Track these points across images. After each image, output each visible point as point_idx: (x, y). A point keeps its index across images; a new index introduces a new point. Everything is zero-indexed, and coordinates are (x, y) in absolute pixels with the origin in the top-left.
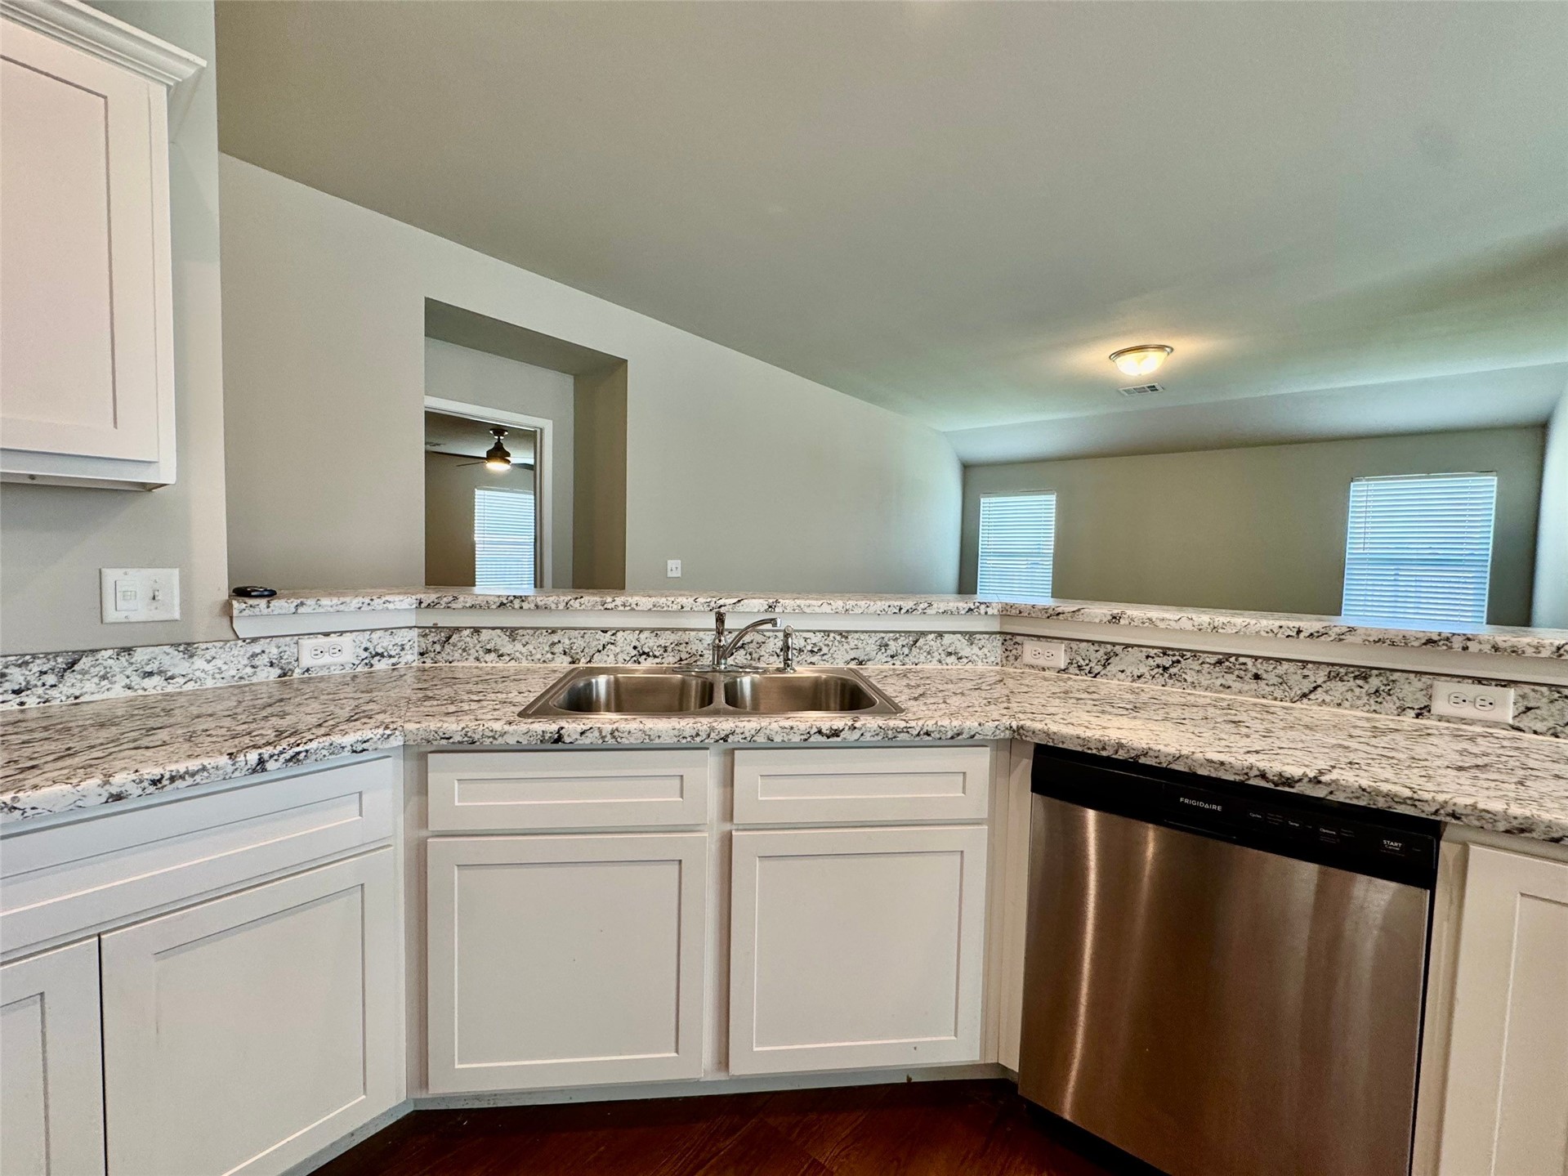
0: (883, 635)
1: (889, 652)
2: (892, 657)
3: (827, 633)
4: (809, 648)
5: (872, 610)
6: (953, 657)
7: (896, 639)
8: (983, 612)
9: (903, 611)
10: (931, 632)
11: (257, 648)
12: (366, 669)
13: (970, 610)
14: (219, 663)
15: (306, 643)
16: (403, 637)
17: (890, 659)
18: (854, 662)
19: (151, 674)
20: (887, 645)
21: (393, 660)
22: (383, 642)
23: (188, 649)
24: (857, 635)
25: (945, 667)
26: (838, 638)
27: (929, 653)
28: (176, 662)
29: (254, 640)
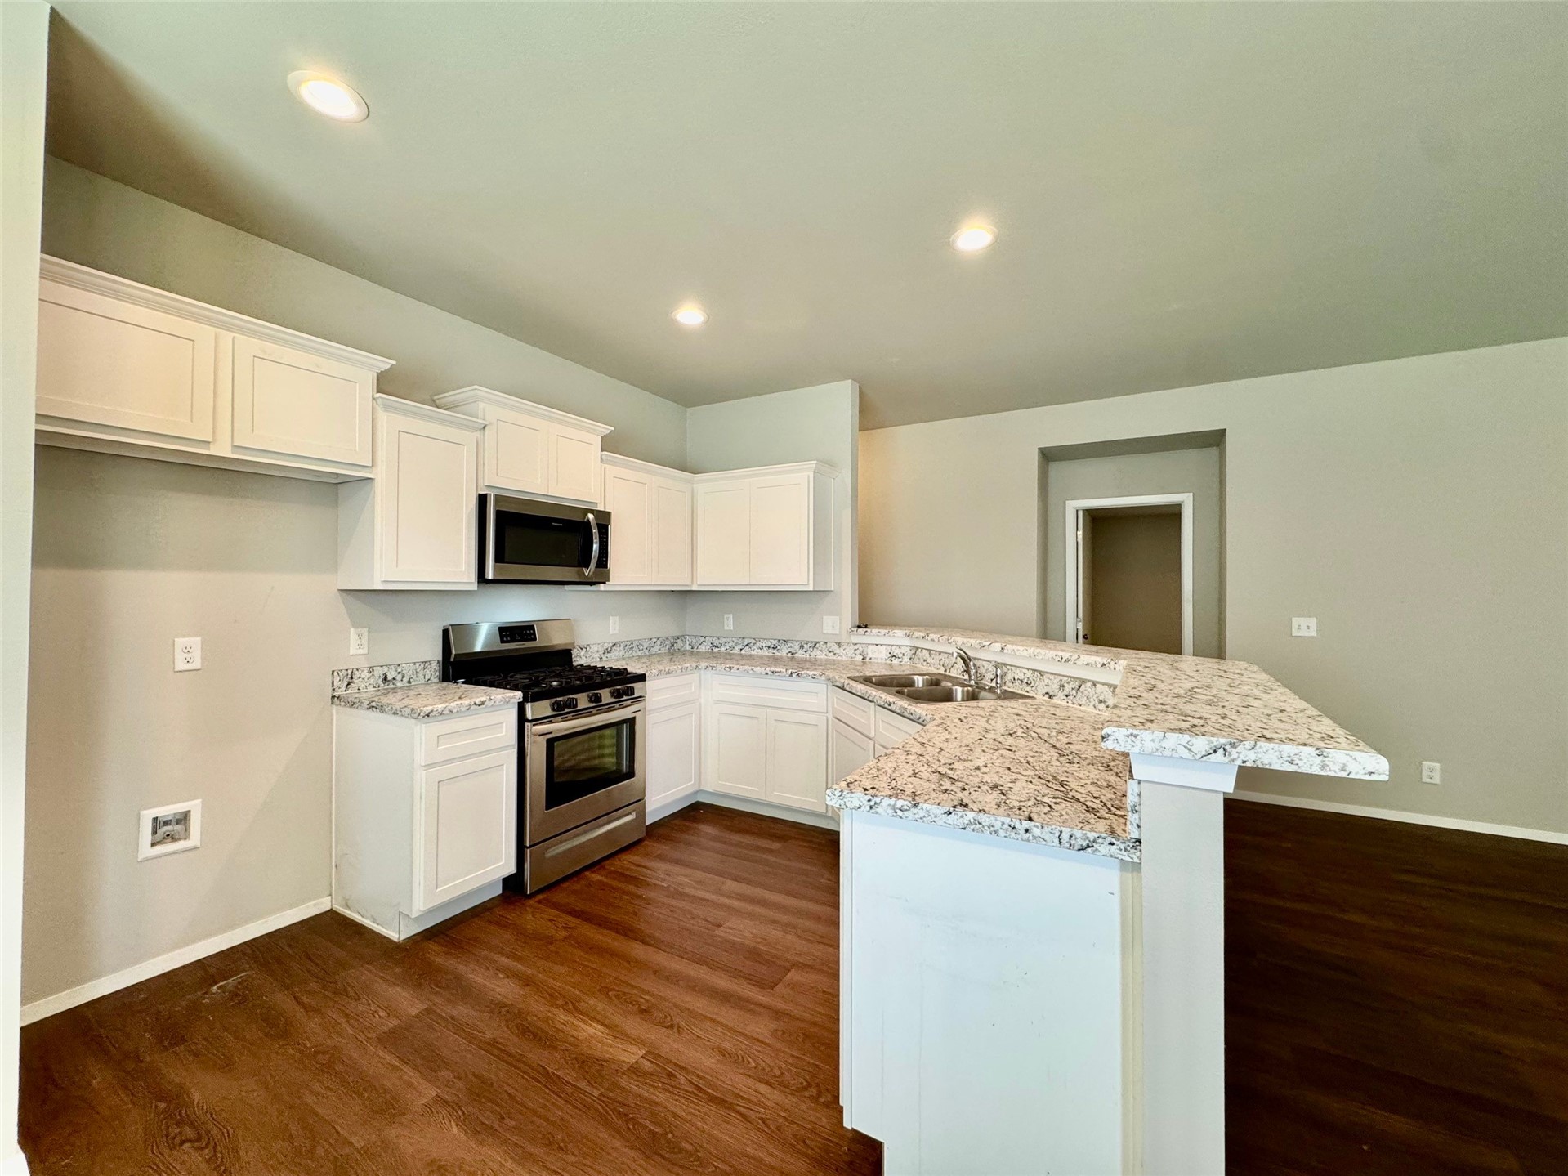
0: (1061, 678)
1: (1066, 693)
2: (1067, 696)
3: (1034, 671)
4: (1026, 680)
5: (1048, 656)
6: (1103, 704)
7: (1068, 683)
8: (1112, 667)
9: (1064, 660)
10: (1089, 681)
11: (856, 647)
12: (890, 662)
13: (1104, 665)
14: (846, 651)
15: (869, 646)
16: (904, 650)
17: (1065, 698)
18: (1047, 696)
19: (830, 652)
20: (1063, 686)
21: (900, 660)
22: (896, 651)
23: (839, 645)
24: (1048, 676)
25: (1097, 712)
26: (1039, 675)
27: (1087, 698)
28: (835, 648)
29: (856, 644)
